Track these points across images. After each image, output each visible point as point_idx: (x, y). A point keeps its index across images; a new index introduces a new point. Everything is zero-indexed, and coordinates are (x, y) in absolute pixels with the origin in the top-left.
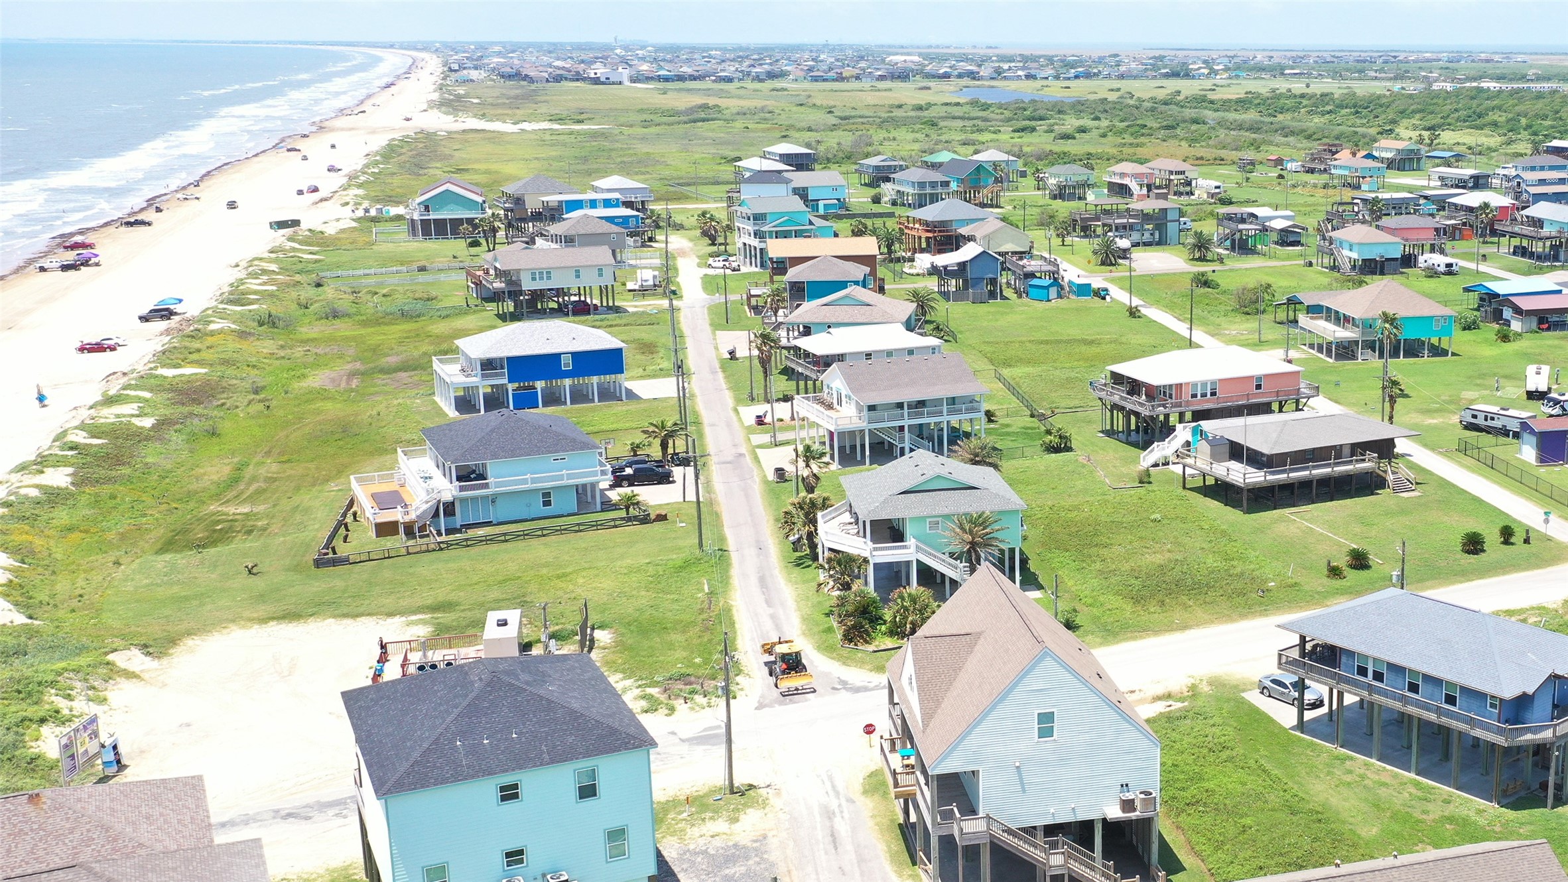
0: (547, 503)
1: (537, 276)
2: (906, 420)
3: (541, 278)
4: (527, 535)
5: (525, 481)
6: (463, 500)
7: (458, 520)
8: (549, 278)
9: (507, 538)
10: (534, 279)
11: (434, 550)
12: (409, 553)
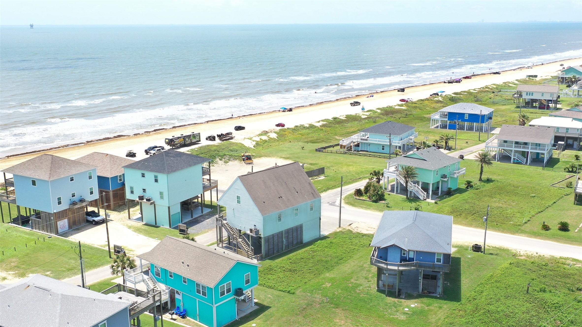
0: (383, 149)
1: (528, 94)
2: (513, 148)
3: (529, 95)
4: (366, 155)
5: (376, 141)
6: (362, 143)
7: (360, 149)
8: (532, 95)
9: (361, 155)
10: (527, 95)
11: (342, 154)
12: (336, 153)
